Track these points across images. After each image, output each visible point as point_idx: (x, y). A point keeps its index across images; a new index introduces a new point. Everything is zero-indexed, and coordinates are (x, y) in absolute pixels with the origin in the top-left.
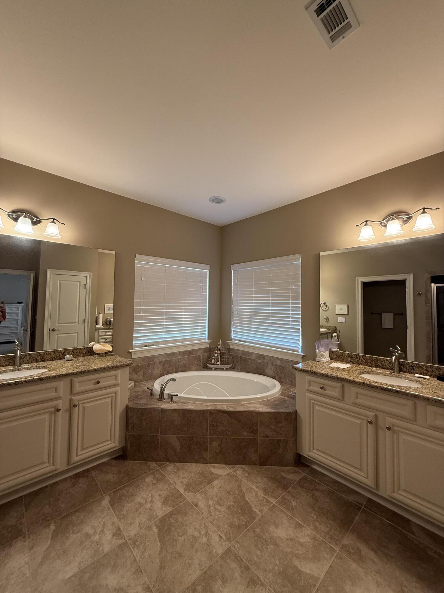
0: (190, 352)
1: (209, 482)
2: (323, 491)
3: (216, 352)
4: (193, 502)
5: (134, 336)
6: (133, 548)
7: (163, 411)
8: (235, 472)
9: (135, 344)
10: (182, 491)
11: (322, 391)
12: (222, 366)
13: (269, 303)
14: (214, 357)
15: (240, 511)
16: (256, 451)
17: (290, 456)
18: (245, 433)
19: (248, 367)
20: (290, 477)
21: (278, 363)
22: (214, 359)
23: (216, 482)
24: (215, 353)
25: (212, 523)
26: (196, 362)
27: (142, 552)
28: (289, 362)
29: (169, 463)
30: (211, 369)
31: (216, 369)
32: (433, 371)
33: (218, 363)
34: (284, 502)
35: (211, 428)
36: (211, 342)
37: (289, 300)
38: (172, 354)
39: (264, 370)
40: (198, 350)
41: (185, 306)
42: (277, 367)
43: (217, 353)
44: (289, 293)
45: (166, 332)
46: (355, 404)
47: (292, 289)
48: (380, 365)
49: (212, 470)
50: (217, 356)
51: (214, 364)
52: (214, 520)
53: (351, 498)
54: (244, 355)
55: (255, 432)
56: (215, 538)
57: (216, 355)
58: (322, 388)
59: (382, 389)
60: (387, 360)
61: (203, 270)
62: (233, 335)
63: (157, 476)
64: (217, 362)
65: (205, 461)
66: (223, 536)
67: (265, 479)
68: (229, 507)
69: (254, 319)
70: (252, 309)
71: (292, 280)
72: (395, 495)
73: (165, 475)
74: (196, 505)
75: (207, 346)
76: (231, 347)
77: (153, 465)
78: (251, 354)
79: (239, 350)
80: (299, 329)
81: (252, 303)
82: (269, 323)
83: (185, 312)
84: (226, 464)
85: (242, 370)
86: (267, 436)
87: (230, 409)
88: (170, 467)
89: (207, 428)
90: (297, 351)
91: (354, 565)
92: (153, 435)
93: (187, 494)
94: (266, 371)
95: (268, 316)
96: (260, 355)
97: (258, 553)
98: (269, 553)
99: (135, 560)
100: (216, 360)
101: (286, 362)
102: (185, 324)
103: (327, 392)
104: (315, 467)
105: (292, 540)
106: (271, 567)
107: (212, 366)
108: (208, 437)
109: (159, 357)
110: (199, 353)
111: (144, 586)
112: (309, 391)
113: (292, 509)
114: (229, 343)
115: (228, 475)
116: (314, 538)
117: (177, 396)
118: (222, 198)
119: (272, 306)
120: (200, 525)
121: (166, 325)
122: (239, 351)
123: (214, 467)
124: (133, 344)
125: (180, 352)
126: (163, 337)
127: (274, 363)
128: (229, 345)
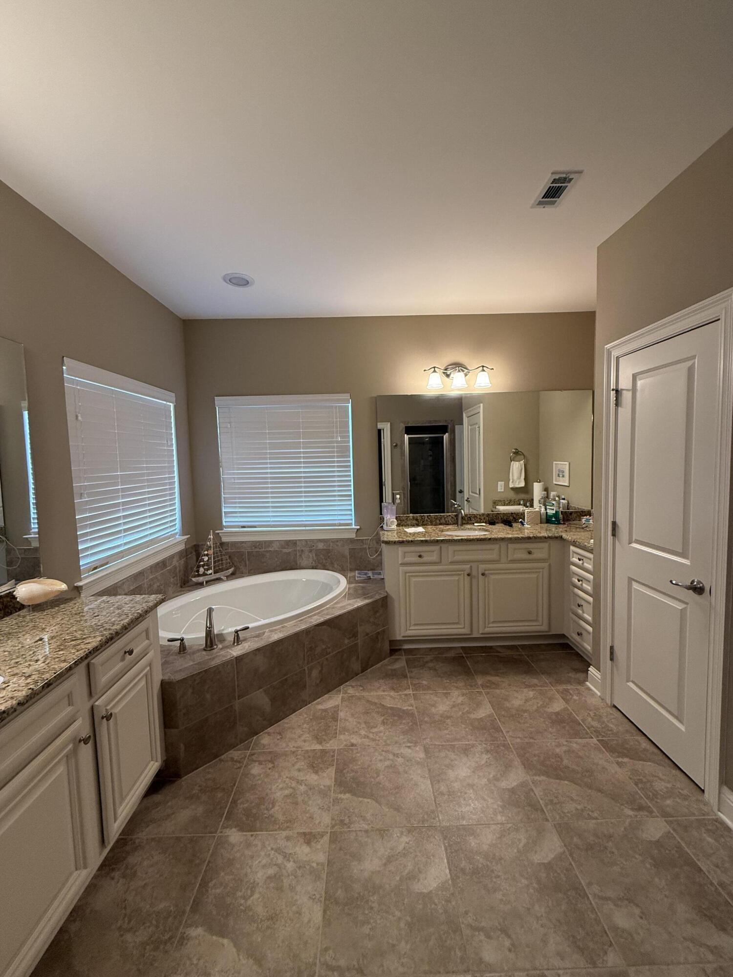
0: (163, 564)
1: (335, 719)
2: (431, 661)
3: (206, 552)
4: (346, 745)
5: (79, 548)
6: (349, 827)
7: (239, 659)
8: (346, 693)
9: (83, 565)
10: (318, 747)
11: (421, 560)
12: (217, 575)
13: (300, 463)
14: (202, 563)
15: (396, 718)
16: (358, 658)
17: (387, 647)
18: (346, 641)
19: (265, 564)
20: (397, 666)
21: (321, 546)
22: (203, 566)
23: (342, 715)
24: (205, 555)
25: (387, 745)
26: (172, 580)
27: (364, 820)
28: (337, 541)
29: (255, 737)
30: (200, 585)
31: (209, 583)
32: (484, 519)
33: (210, 572)
34: (417, 687)
35: (308, 653)
36: (187, 538)
37: (333, 457)
38: (141, 574)
39: (295, 562)
40: (172, 557)
41: (149, 474)
42: (318, 552)
43: (207, 555)
44: (333, 447)
45: (126, 530)
46: (452, 563)
47: (337, 442)
48: (444, 522)
49: (320, 707)
50: (208, 561)
51: (204, 574)
52: (385, 741)
53: (451, 654)
54: (256, 548)
55: (355, 635)
56: (407, 752)
57: (206, 559)
58: (420, 556)
59: (478, 540)
60: (450, 515)
61: (165, 402)
62: (225, 521)
63: (261, 759)
64: (208, 570)
65: (305, 703)
66: (409, 745)
67: (381, 681)
68: (383, 723)
69: (272, 488)
70: (267, 473)
71: (337, 428)
72: (487, 630)
73: (271, 750)
74: (352, 745)
75: (182, 547)
76: (224, 539)
77: (235, 754)
78: (271, 542)
79: (243, 542)
80: (350, 496)
81: (266, 463)
82: (301, 492)
83: (149, 486)
84: (329, 691)
85: (252, 571)
86: (367, 634)
87: (328, 617)
88: (265, 739)
89: (304, 656)
90: (350, 524)
91: (498, 691)
92: (227, 708)
93: (328, 745)
94: (300, 563)
95: (300, 482)
96: (288, 543)
97: (446, 732)
98: (452, 725)
99: (366, 831)
100: (206, 567)
101: (332, 542)
102: (150, 511)
103: (426, 559)
104: (406, 647)
105: (454, 706)
106: (464, 732)
107: (201, 579)
108: (306, 668)
109: (123, 583)
110: (175, 562)
111: (405, 834)
112: (403, 564)
113: (429, 688)
114: (220, 534)
115: (343, 700)
116: (463, 695)
117: (247, 628)
118: (246, 278)
119: (304, 467)
120: (381, 755)
121: (125, 517)
122: (243, 544)
123: (318, 704)
124: (80, 566)
125: (151, 567)
126: (121, 542)
127: (314, 548)
128: (221, 538)
